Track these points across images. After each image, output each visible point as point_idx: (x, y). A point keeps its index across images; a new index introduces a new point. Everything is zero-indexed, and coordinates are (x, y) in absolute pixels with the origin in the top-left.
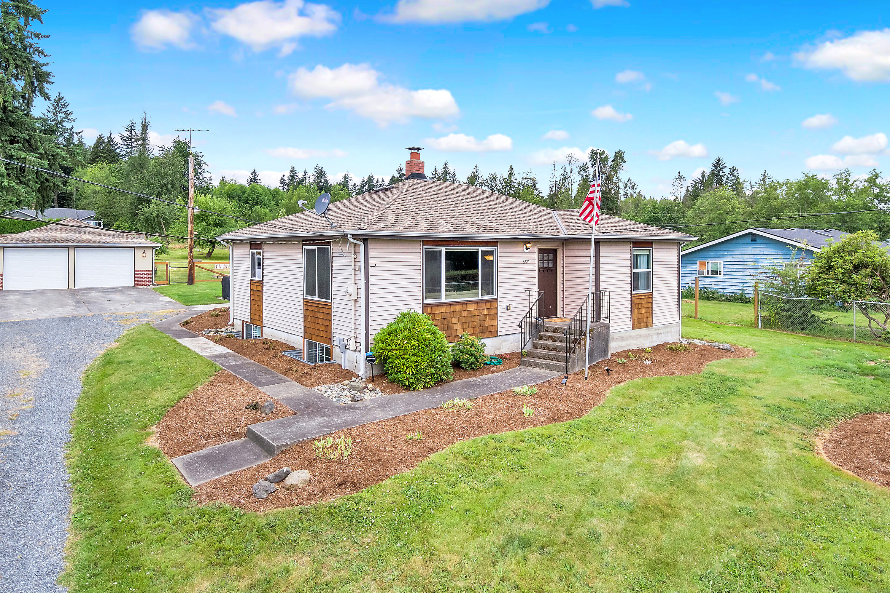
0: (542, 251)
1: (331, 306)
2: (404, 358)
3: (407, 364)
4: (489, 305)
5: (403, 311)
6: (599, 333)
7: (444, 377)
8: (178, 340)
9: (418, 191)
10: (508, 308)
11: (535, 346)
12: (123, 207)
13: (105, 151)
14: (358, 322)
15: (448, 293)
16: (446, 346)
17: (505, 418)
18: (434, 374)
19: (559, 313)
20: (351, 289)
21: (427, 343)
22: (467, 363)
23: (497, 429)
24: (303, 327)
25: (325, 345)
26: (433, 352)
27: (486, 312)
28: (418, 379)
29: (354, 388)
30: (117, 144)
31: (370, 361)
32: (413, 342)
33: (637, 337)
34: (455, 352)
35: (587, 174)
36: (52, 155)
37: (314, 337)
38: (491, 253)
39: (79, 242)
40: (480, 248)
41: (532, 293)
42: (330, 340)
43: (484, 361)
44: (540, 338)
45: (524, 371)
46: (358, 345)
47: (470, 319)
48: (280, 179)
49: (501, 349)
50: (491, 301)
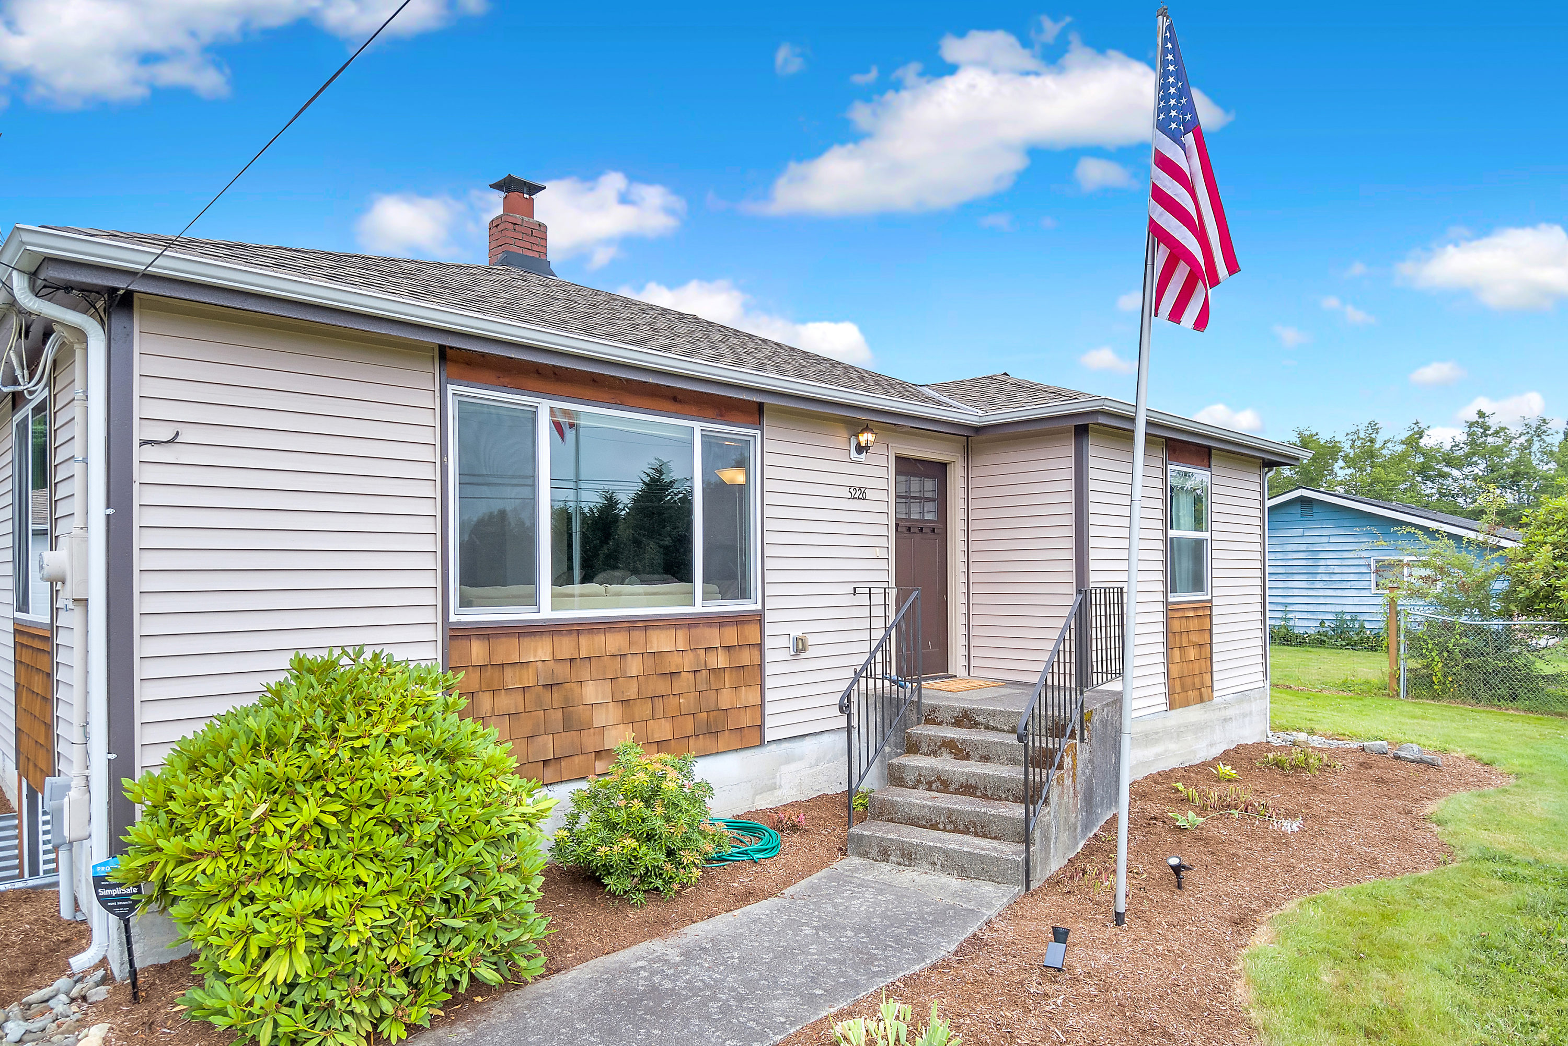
0: (905, 466)
4: (731, 635)
10: (800, 646)
11: (895, 777)
15: (564, 587)
19: (957, 660)
22: (627, 874)
26: (436, 849)
27: (720, 660)
33: (1178, 733)
38: (739, 456)
40: (698, 426)
41: (877, 600)
43: (704, 850)
44: (913, 748)
45: (863, 884)
47: (661, 687)
49: (773, 788)
50: (738, 620)
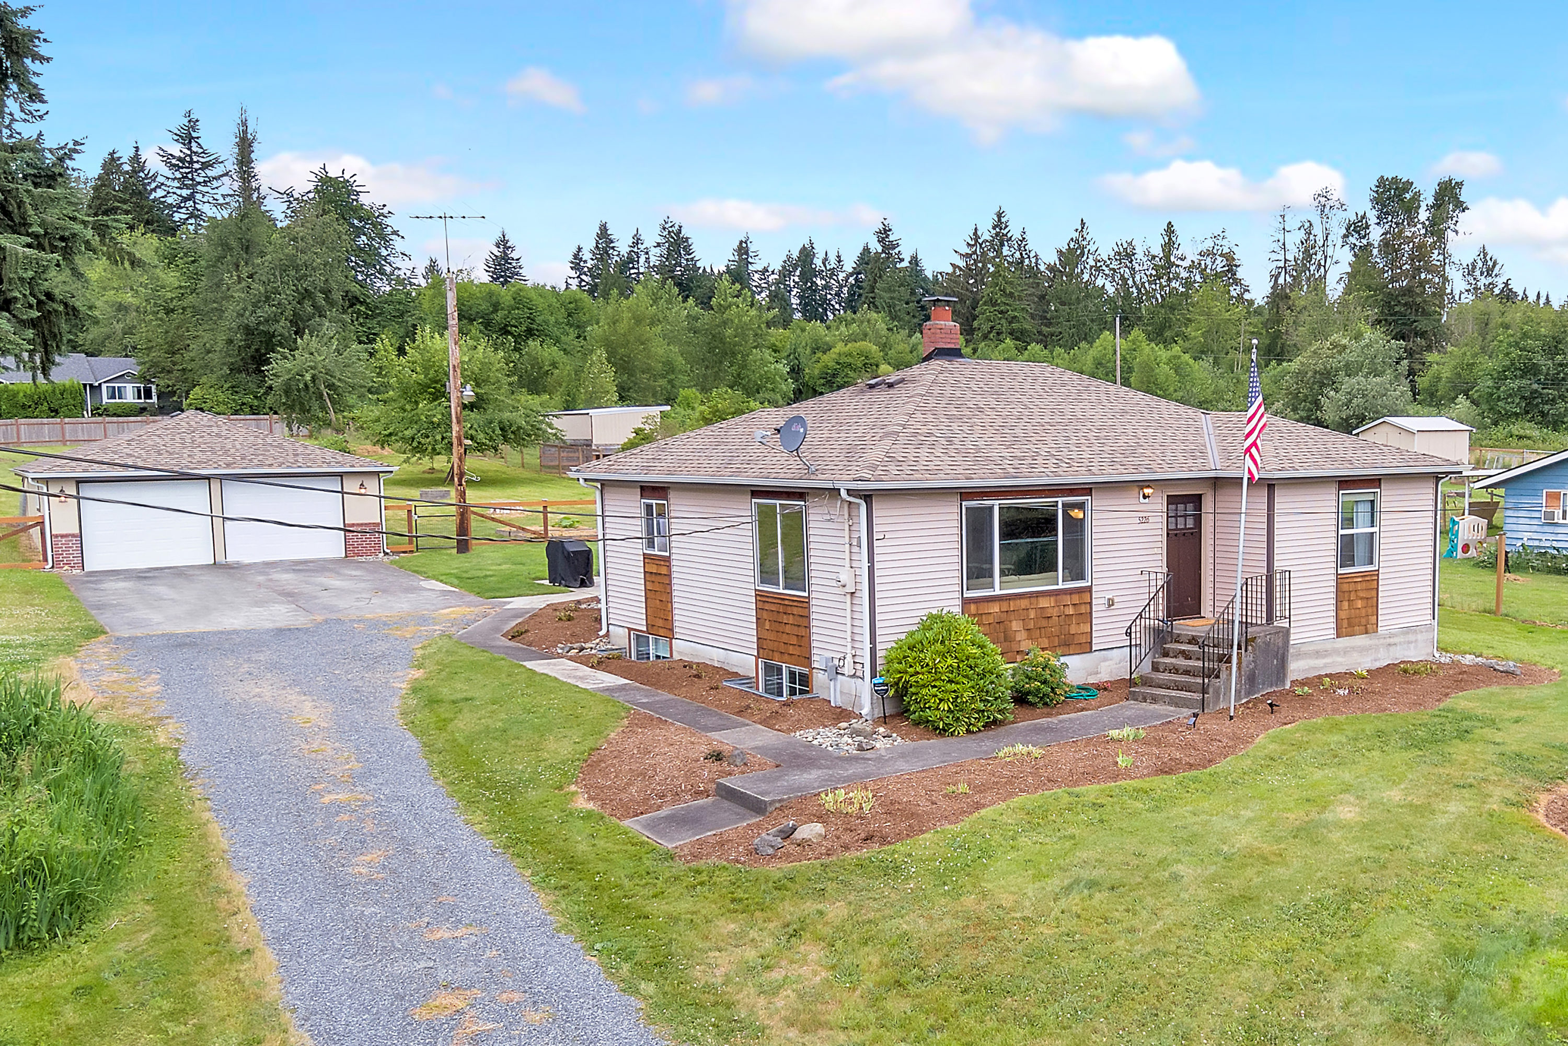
0: (1172, 500)
1: (808, 603)
2: (935, 686)
3: (940, 696)
4: (1076, 599)
5: (931, 610)
6: (1268, 644)
7: (999, 716)
8: (524, 663)
9: (948, 390)
10: (1111, 603)
11: (1155, 668)
12: (209, 352)
13: (127, 197)
14: (856, 630)
15: (1005, 579)
16: (1001, 668)
17: (1090, 769)
18: (983, 711)
19: (1206, 608)
20: (845, 576)
21: (972, 662)
22: (1036, 696)
23: (1076, 783)
24: (755, 640)
25: (797, 669)
26: (982, 676)
27: (1071, 611)
28: (958, 718)
29: (858, 733)
30: (155, 177)
31: (879, 691)
32: (949, 661)
33: (1346, 651)
34: (1017, 678)
35: (1365, 242)
36: (62, 239)
37: (776, 655)
38: (1081, 506)
39: (228, 465)
40: (1060, 500)
41: (1153, 576)
42: (807, 659)
43: (1066, 692)
44: (1166, 654)
45: (1133, 708)
46: (859, 667)
47: (1044, 623)
48: (571, 258)
49: (1097, 673)
50: (1080, 591)
